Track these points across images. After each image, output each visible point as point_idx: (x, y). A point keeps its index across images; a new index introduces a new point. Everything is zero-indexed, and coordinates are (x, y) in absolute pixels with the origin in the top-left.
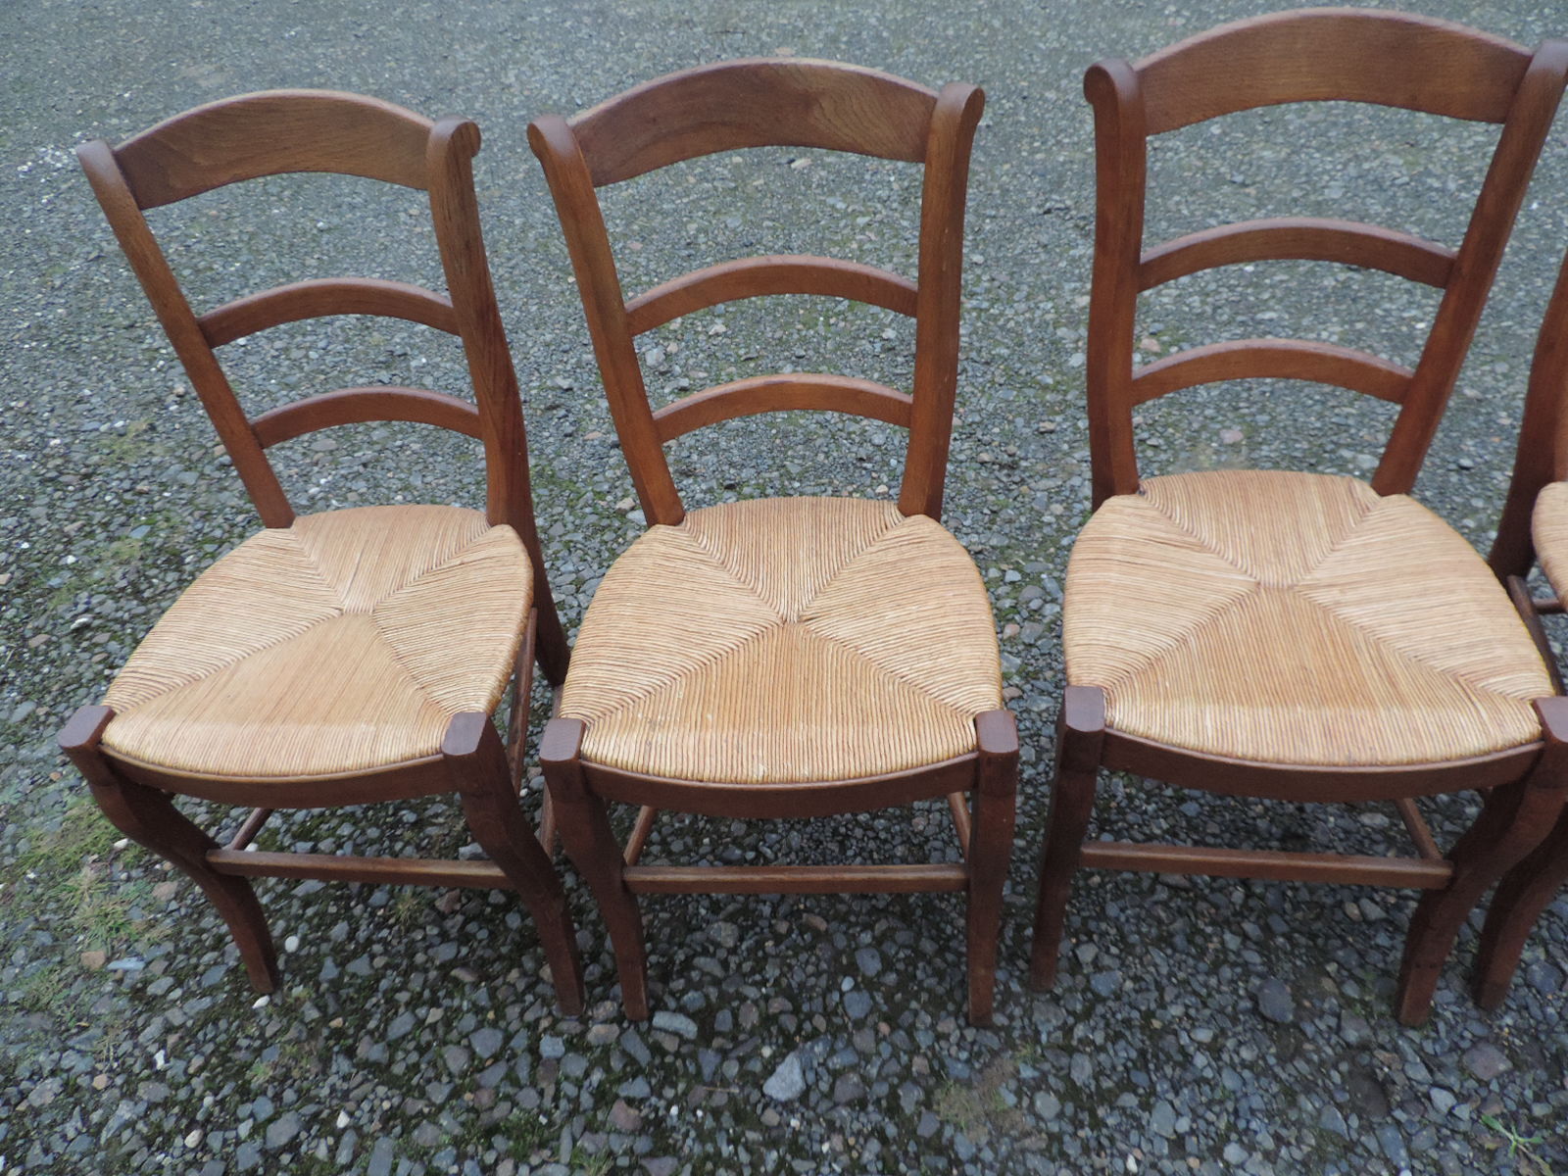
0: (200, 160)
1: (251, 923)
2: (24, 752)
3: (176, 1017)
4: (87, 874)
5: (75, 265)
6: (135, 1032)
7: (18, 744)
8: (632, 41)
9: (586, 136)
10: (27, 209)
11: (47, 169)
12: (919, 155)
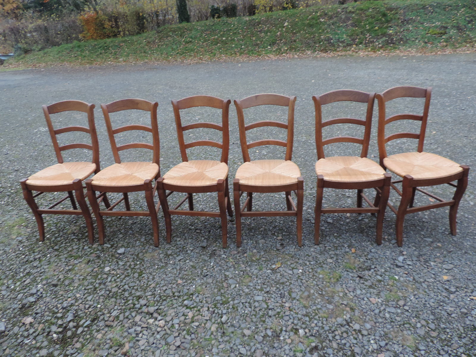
0: (59, 108)
1: (43, 234)
2: (10, 213)
3: (25, 244)
4: (16, 228)
5: (41, 146)
6: (18, 246)
7: (9, 212)
8: (168, 114)
9: (108, 107)
10: (34, 138)
11: (40, 131)
12: (150, 111)
